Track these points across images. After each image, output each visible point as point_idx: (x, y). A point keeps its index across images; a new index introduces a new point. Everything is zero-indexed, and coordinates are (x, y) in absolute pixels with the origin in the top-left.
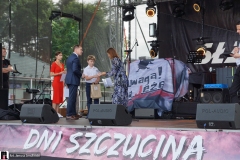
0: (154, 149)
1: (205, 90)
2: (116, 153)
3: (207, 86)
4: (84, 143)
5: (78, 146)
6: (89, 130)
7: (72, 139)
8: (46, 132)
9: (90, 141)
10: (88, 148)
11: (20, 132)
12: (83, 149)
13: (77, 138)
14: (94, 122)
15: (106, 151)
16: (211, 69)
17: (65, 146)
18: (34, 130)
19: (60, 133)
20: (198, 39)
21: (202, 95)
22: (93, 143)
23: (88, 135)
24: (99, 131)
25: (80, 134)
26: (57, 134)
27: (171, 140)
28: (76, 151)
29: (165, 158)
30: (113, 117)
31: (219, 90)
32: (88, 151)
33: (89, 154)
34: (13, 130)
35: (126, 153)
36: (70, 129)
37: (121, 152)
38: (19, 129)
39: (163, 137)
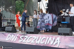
0: (45, 41)
1: (62, 24)
2: (34, 42)
3: (62, 22)
4: (24, 39)
5: (22, 40)
6: (26, 35)
7: (21, 38)
8: (13, 35)
9: (26, 38)
10: (25, 40)
11: (5, 35)
12: (24, 41)
13: (22, 37)
14: (27, 33)
15: (31, 42)
16: (64, 17)
17: (19, 40)
18: (9, 35)
19: (17, 36)
20: (61, 8)
21: (61, 25)
22: (27, 39)
23: (25, 36)
24: (29, 35)
25: (23, 36)
26: (16, 36)
27: (50, 39)
28: (22, 41)
29: (48, 44)
30: (33, 31)
31: (66, 24)
32: (25, 41)
33: (26, 42)
34: (3, 34)
35: (37, 42)
36: (20, 35)
37: (35, 42)
38: (5, 34)
39: (48, 38)
